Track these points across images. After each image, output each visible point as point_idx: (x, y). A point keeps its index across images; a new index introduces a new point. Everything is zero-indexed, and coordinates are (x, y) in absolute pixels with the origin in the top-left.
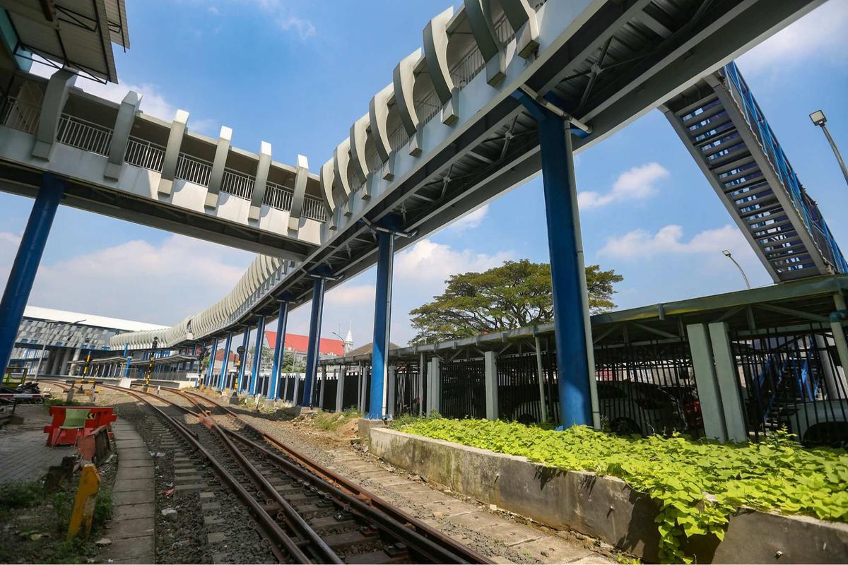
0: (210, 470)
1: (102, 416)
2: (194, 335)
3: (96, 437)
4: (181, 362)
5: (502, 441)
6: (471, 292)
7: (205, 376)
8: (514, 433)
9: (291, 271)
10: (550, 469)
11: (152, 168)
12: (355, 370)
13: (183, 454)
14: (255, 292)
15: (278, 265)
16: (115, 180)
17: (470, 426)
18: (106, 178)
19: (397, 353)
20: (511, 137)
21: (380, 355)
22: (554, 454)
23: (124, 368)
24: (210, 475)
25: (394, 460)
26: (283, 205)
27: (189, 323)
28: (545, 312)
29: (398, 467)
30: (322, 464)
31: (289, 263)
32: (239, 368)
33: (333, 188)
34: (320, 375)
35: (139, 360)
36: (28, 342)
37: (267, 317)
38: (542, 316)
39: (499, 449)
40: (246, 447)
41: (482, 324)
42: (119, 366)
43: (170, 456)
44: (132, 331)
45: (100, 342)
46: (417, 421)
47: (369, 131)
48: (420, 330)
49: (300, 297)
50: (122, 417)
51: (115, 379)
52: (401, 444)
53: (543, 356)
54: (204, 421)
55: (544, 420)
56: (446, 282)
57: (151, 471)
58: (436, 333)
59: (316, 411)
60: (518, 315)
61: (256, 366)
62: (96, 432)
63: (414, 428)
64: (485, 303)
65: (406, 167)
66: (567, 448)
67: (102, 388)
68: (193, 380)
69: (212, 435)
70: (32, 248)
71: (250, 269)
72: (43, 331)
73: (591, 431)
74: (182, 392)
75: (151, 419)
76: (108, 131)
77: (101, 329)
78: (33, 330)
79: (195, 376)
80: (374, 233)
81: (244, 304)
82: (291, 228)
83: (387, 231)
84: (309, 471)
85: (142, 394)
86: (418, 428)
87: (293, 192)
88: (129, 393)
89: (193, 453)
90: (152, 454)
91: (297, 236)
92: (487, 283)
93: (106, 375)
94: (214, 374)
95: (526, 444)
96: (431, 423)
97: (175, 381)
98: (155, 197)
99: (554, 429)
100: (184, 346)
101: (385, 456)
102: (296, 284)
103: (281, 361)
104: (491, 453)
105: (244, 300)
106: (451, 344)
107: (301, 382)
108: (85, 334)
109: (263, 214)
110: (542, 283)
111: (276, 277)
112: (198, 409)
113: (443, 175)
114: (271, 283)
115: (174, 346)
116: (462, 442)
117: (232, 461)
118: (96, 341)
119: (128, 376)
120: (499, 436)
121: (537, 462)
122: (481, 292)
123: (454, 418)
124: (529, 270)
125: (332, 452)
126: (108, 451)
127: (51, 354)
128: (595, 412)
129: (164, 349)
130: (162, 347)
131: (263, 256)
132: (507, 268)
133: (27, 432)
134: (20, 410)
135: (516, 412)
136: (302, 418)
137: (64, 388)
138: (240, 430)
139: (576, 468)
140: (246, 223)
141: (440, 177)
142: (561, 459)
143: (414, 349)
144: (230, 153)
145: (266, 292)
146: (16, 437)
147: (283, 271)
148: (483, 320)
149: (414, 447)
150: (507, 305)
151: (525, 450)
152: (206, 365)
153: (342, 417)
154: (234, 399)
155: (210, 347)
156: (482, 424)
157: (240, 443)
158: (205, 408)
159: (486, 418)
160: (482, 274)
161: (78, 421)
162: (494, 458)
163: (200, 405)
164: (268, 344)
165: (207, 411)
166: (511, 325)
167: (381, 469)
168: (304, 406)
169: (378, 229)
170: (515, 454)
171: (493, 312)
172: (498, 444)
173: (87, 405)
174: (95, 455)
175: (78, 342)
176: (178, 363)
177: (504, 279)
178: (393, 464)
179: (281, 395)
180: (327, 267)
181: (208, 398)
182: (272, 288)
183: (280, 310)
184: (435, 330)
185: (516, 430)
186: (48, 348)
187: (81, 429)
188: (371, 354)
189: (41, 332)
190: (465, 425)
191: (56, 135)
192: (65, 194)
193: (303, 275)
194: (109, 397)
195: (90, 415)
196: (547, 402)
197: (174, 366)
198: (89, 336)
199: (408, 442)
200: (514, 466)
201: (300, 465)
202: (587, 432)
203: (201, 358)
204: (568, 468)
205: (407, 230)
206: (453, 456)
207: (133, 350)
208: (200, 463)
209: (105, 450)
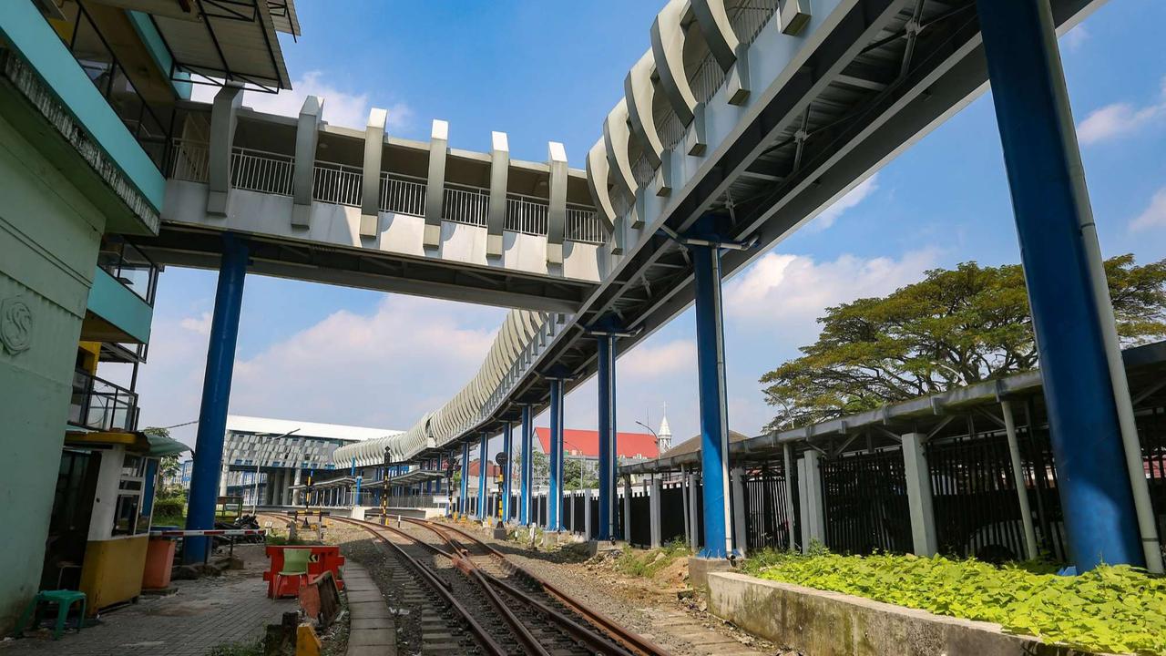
0: (469, 636)
1: (327, 558)
2: (436, 440)
3: (320, 587)
4: (425, 480)
5: (947, 594)
6: (867, 333)
7: (458, 499)
8: (971, 579)
9: (560, 329)
10: (1053, 648)
11: (349, 202)
12: (677, 480)
13: (433, 612)
14: (512, 369)
15: (540, 323)
16: (305, 228)
17: (883, 568)
18: (295, 227)
19: (742, 447)
20: (919, 29)
21: (714, 451)
22: (1059, 620)
23: (355, 493)
24: (470, 644)
25: (750, 624)
26: (534, 228)
27: (428, 424)
28: (1018, 356)
29: (759, 636)
30: (633, 631)
31: (557, 316)
32: (501, 485)
33: (610, 187)
34: (621, 491)
35: (370, 481)
36: (243, 463)
37: (534, 405)
38: (1011, 363)
39: (943, 608)
40: (518, 603)
41: (893, 387)
42: (348, 490)
43: (417, 613)
44: (358, 441)
45: (322, 458)
46: (786, 559)
47: (655, 79)
48: (782, 407)
49: (580, 368)
50: (355, 560)
51: (345, 508)
52: (761, 598)
53: (1019, 436)
54: (460, 565)
55: (1032, 555)
56: (819, 320)
57: (392, 635)
58: (810, 409)
59: (620, 546)
60: (962, 366)
61: (526, 481)
62: (319, 579)
63: (782, 571)
64: (896, 351)
65: (725, 126)
66: (1087, 608)
67: (332, 521)
68: (443, 505)
69: (471, 584)
70: (224, 337)
71: (501, 333)
72: (257, 447)
73: (1140, 576)
74: (430, 524)
75: (391, 563)
76: (289, 160)
77: (321, 440)
78: (246, 447)
79: (445, 500)
80: (685, 250)
81: (498, 388)
82: (551, 261)
83: (706, 243)
84: (614, 641)
85: (380, 529)
86: (789, 571)
87: (548, 203)
88: (363, 527)
89: (445, 610)
90: (393, 611)
91: (562, 271)
92: (897, 315)
93: (334, 504)
94: (470, 496)
95: (997, 601)
96: (810, 563)
97: (419, 509)
98: (357, 243)
99: (1056, 572)
100: (426, 457)
101: (735, 618)
102: (571, 350)
103: (562, 473)
104: (928, 615)
105: (498, 383)
106: (836, 425)
107: (594, 503)
108: (304, 448)
109: (507, 245)
110: (1007, 301)
111: (540, 342)
112: (452, 547)
113: (794, 129)
114: (533, 352)
115: (413, 458)
116: (869, 596)
117: (499, 623)
118: (317, 458)
119: (361, 503)
120: (941, 585)
121: (1022, 634)
122: (886, 331)
123: (853, 554)
124: (978, 281)
125: (648, 610)
126: (337, 605)
127: (269, 478)
128: (1149, 540)
129: (400, 463)
130: (398, 461)
131: (517, 311)
132: (932, 282)
133: (248, 580)
134: (240, 550)
135: (972, 541)
136: (601, 559)
137: (287, 521)
138: (510, 577)
139: (1112, 648)
140: (484, 262)
141: (786, 135)
142: (1078, 630)
143: (771, 438)
144: (450, 159)
145: (528, 367)
146: (237, 586)
147: (548, 331)
148: (894, 381)
149: (784, 603)
150: (940, 350)
151: (995, 611)
152: (458, 484)
153: (661, 555)
154: (500, 532)
155: (461, 456)
156: (905, 563)
157: (510, 597)
158: (460, 546)
159: (913, 553)
160: (885, 300)
161: (299, 565)
162: (933, 624)
163: (453, 541)
164: (540, 446)
165: (463, 550)
166: (949, 385)
167: (729, 640)
168: (602, 539)
169: (690, 242)
170: (975, 619)
171: (912, 365)
172: (941, 599)
173: (314, 543)
174: (322, 610)
175: (296, 459)
176: (420, 482)
177: (928, 303)
178: (749, 632)
179: (566, 524)
180: (615, 316)
181: (465, 532)
182: (535, 360)
183: (551, 393)
184: (807, 405)
185: (976, 574)
186: (263, 470)
187: (305, 576)
188: (699, 452)
189: (255, 449)
190: (874, 566)
191: (230, 180)
192: (251, 258)
193: (579, 335)
194: (339, 533)
195: (313, 557)
196: (1035, 523)
197: (416, 487)
198: (309, 452)
199: (773, 595)
200: (975, 640)
201: (599, 631)
202: (1133, 579)
203: (449, 474)
204: (1095, 647)
205: (741, 237)
206: (855, 619)
207: (363, 467)
208: (456, 625)
209: (333, 602)
